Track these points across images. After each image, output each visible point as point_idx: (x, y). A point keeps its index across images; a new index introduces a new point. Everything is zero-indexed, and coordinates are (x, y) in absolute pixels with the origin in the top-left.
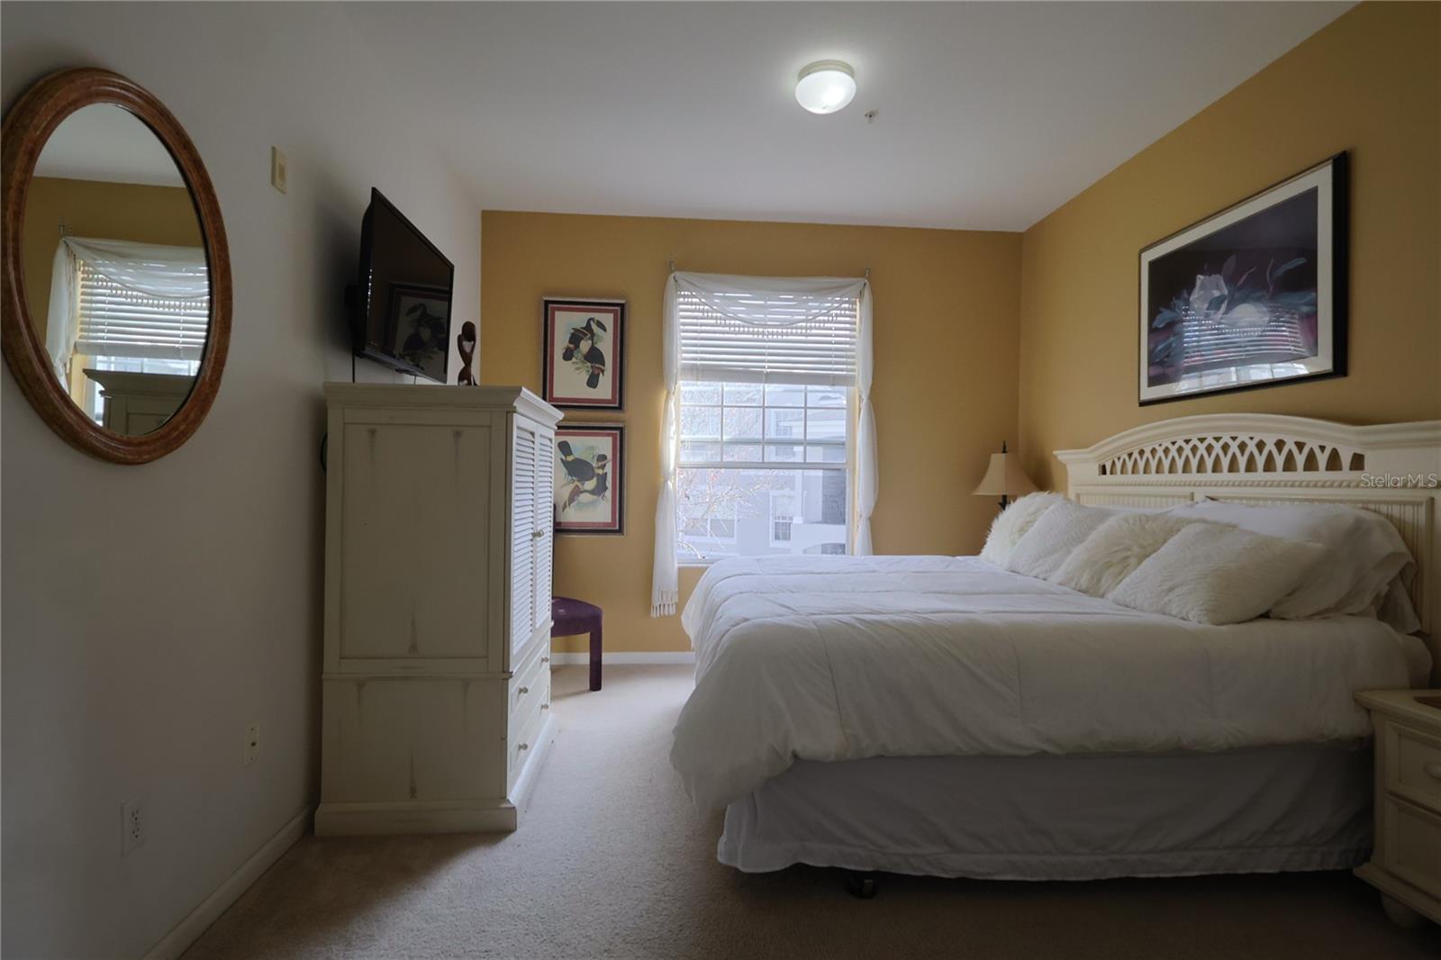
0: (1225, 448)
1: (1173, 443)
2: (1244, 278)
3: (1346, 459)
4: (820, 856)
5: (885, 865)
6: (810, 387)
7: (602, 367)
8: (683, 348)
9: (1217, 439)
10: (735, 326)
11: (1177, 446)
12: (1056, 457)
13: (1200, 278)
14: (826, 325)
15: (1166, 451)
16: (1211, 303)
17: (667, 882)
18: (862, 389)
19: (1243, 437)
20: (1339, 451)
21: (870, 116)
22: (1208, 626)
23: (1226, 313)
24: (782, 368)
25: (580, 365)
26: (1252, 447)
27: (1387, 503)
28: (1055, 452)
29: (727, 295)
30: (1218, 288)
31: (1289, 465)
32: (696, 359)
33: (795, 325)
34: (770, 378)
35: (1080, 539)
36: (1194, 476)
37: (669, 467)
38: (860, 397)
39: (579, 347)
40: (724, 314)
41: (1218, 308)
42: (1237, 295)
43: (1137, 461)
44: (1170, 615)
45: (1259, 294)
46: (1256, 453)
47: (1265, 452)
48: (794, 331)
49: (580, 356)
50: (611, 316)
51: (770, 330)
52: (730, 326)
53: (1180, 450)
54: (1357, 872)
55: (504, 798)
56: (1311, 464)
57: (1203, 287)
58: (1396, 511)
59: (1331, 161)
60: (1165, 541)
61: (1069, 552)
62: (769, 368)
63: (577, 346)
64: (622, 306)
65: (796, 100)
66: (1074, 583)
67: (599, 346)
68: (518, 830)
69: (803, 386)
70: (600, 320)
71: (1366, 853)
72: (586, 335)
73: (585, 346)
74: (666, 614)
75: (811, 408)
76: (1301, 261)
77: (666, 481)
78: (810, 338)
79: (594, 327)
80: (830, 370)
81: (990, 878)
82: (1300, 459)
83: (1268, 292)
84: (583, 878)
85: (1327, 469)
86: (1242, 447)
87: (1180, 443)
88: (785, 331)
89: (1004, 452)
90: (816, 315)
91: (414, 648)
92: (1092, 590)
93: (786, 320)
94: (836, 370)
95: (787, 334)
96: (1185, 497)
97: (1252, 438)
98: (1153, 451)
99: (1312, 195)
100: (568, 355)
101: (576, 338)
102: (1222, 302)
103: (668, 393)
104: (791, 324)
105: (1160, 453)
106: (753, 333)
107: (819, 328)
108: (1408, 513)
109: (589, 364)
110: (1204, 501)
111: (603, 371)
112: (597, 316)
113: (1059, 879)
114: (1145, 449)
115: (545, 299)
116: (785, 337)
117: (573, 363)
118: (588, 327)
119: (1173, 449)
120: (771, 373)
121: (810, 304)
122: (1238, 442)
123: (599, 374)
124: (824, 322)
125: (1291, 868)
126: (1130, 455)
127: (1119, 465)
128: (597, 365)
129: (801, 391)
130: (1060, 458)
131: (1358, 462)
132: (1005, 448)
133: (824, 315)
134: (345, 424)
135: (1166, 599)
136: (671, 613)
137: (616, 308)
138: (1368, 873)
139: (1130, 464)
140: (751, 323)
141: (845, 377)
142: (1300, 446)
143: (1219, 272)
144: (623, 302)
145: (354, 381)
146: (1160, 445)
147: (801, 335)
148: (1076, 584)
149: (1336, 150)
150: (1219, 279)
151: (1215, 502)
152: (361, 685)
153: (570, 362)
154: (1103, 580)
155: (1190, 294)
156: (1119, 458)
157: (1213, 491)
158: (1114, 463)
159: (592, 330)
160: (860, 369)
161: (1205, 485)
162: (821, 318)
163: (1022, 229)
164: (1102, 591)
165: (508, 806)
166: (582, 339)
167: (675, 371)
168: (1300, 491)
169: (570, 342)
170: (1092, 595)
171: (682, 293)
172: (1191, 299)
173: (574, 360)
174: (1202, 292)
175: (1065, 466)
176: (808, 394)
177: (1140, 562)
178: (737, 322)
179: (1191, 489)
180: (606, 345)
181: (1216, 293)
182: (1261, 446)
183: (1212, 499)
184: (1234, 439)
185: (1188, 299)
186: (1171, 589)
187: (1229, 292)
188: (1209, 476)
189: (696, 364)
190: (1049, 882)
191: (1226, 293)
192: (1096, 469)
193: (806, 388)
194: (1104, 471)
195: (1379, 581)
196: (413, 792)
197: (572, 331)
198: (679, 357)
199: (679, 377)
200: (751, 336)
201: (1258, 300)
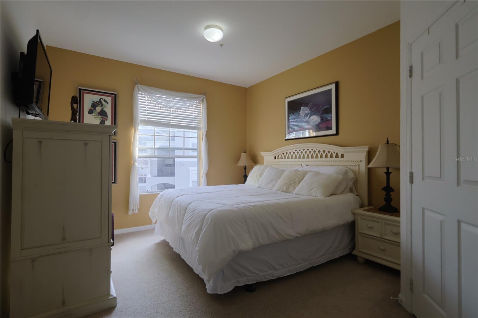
0: (310, 152)
1: (296, 151)
2: (314, 109)
3: (340, 156)
4: (242, 283)
5: (259, 280)
6: (185, 130)
7: (106, 118)
8: (141, 113)
9: (308, 150)
10: (161, 107)
11: (297, 151)
12: (260, 154)
13: (302, 108)
14: (192, 110)
15: (294, 153)
16: (305, 115)
17: (190, 306)
18: (204, 132)
19: (315, 149)
20: (338, 153)
21: (221, 45)
22: (323, 198)
23: (309, 117)
24: (177, 123)
25: (96, 116)
26: (317, 152)
27: (349, 165)
28: (260, 153)
29: (156, 95)
30: (307, 111)
31: (326, 157)
32: (145, 118)
33: (182, 109)
34: (173, 126)
35: (279, 177)
36: (302, 160)
37: (136, 157)
38: (203, 134)
39: (96, 109)
40: (157, 102)
41: (307, 116)
42: (312, 113)
43: (284, 156)
44: (312, 196)
45: (318, 113)
46: (318, 154)
47: (325, 153)
48: (181, 111)
49: (96, 113)
50: (110, 98)
51: (173, 110)
52: (159, 107)
53: (298, 152)
54: (352, 253)
55: (109, 294)
56: (331, 156)
57: (303, 110)
58: (351, 167)
59: (335, 83)
60: (304, 177)
61: (277, 182)
62: (172, 123)
63: (95, 109)
64: (115, 95)
65: (204, 36)
66: (281, 190)
67: (105, 109)
68: (118, 306)
69: (183, 130)
70: (105, 99)
71: (353, 248)
72: (99, 105)
73: (99, 109)
74: (135, 213)
75: (185, 137)
76: (328, 106)
77: (134, 163)
78: (185, 113)
79: (103, 101)
80: (193, 125)
81: (284, 276)
82: (329, 155)
83: (320, 113)
84: (158, 315)
85: (336, 158)
86: (315, 152)
87: (298, 151)
88: (178, 110)
89: (245, 153)
90: (189, 106)
91: (64, 239)
92: (287, 191)
93: (178, 107)
94: (194, 125)
95: (179, 112)
96: (300, 165)
97: (317, 150)
98: (290, 153)
99: (330, 90)
100: (90, 112)
101: (94, 105)
102: (308, 114)
103: (135, 129)
104: (180, 108)
105: (292, 153)
106: (167, 110)
107: (190, 111)
108: (354, 168)
109: (101, 116)
110: (305, 166)
111: (107, 120)
112: (104, 98)
113: (299, 271)
114: (288, 152)
115: (80, 88)
116: (177, 112)
117: (93, 115)
118: (100, 101)
119: (296, 152)
120: (173, 125)
121: (186, 102)
122: (313, 151)
123: (105, 121)
124: (191, 109)
125: (341, 256)
126: (283, 154)
127: (280, 157)
128: (104, 117)
129: (182, 131)
130: (262, 154)
131: (342, 156)
132: (245, 151)
133: (191, 106)
134: (23, 138)
135: (311, 192)
136: (137, 212)
137: (113, 95)
138: (355, 252)
139: (283, 156)
140: (166, 107)
141: (198, 128)
142: (329, 152)
143: (307, 106)
144: (116, 93)
145: (19, 117)
146: (292, 151)
147: (182, 112)
148: (282, 190)
149: (336, 81)
150: (307, 108)
151: (307, 166)
152: (33, 260)
153: (91, 115)
154: (290, 188)
155: (299, 112)
156: (280, 155)
157: (307, 163)
158: (278, 156)
159: (102, 103)
160: (203, 124)
161: (305, 162)
162: (190, 107)
163: (247, 87)
164: (289, 191)
165: (113, 297)
166: (97, 106)
167: (138, 121)
168: (327, 163)
169: (92, 107)
170: (287, 193)
171: (141, 93)
172: (300, 113)
173: (93, 114)
174: (303, 111)
175: (263, 157)
176: (185, 132)
177: (299, 183)
178: (161, 106)
179: (301, 163)
180: (108, 109)
181: (307, 112)
182: (319, 151)
183: (307, 165)
184: (312, 150)
185: (299, 113)
186: (311, 189)
187: (310, 112)
188: (306, 159)
189: (145, 120)
190: (297, 273)
191: (309, 112)
192: (273, 158)
193: (184, 130)
194: (275, 158)
195: (350, 184)
196: (64, 303)
197: (93, 102)
198: (139, 116)
199: (139, 124)
200: (166, 111)
201: (317, 115)
